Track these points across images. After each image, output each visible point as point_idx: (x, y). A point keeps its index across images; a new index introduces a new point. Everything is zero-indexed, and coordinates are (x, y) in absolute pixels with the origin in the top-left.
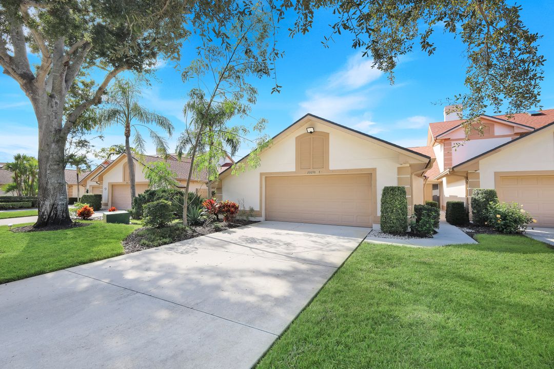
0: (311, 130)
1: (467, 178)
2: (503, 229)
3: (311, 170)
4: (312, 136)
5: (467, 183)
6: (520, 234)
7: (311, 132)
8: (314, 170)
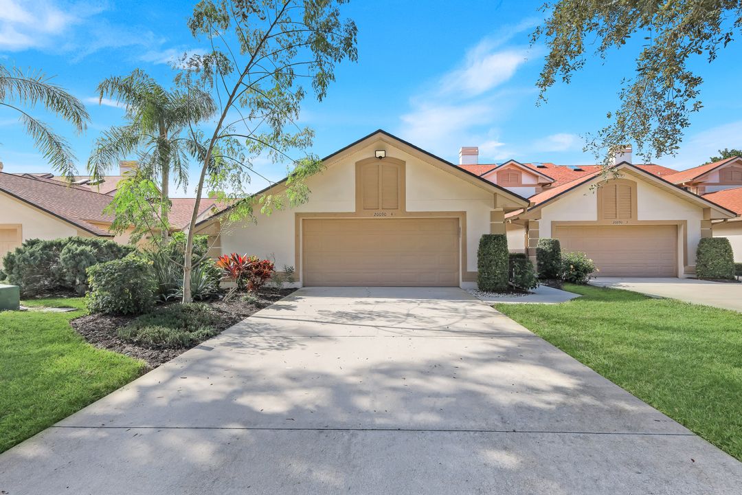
0: (381, 154)
1: (527, 227)
2: (575, 281)
3: (380, 211)
4: (380, 163)
5: (527, 232)
6: (585, 284)
7: (380, 157)
8: (384, 211)
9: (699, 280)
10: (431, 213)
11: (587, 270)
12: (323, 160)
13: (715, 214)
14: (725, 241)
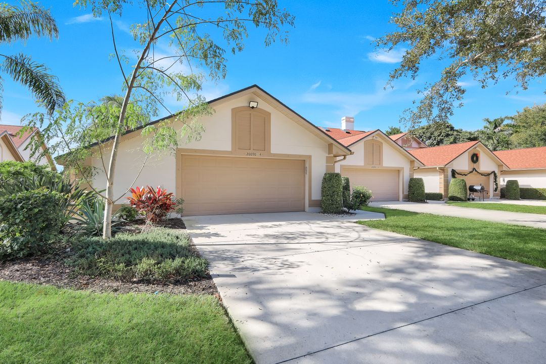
0: (254, 104)
3: (252, 151)
7: (253, 107)
8: (255, 152)
9: (410, 202)
10: (288, 155)
11: (369, 197)
12: (209, 102)
13: (417, 164)
14: (421, 180)
